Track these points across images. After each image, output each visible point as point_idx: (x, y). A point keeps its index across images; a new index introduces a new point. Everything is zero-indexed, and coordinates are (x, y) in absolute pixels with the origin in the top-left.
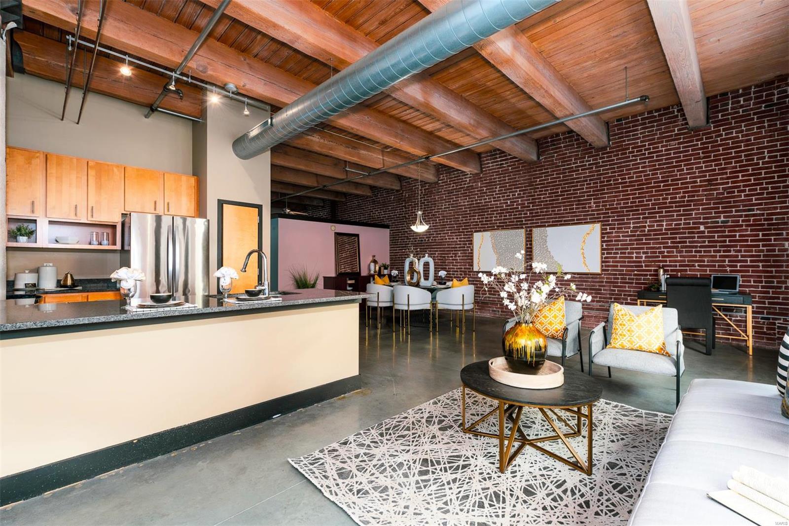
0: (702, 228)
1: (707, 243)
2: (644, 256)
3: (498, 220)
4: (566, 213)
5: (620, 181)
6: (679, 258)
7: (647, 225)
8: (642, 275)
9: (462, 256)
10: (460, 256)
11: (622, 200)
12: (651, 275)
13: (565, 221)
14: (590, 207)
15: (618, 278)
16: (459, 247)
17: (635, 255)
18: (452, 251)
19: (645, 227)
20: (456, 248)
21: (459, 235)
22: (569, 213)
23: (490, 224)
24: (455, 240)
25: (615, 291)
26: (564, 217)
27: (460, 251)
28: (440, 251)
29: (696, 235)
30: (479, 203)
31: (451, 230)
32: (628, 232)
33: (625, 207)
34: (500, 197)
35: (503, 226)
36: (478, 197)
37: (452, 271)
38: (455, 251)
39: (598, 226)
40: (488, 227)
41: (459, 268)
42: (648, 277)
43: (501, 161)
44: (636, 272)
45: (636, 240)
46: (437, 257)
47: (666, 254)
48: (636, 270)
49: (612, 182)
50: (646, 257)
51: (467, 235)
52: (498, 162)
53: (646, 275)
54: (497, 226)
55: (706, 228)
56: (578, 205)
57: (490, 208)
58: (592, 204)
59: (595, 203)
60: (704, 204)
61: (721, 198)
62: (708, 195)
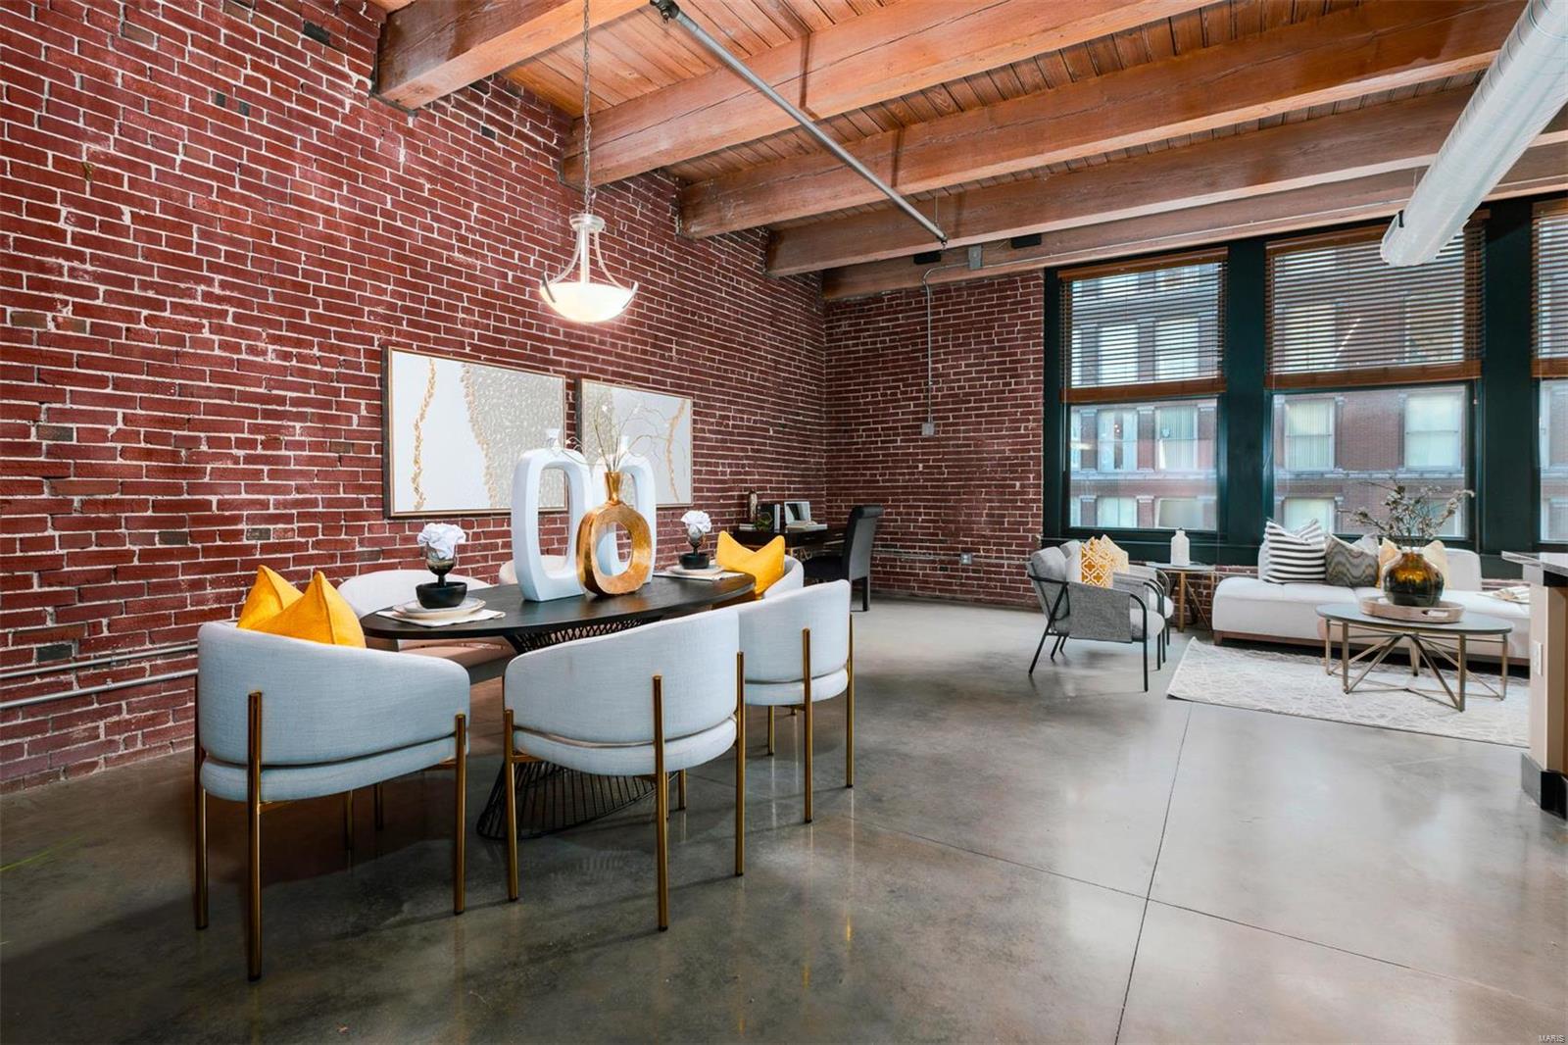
0: (772, 433)
2: (729, 470)
3: (476, 325)
4: (638, 360)
5: (706, 320)
8: (727, 506)
9: (315, 446)
10: (300, 445)
11: (710, 359)
14: (672, 359)
16: (295, 402)
17: (720, 468)
18: (253, 414)
19: (728, 418)
20: (281, 401)
21: (299, 343)
22: (642, 360)
23: (448, 331)
24: (271, 359)
27: (301, 417)
28: (146, 404)
29: (767, 441)
30: (399, 231)
31: (240, 303)
33: (714, 376)
34: (481, 245)
35: (493, 352)
36: (395, 203)
37: (251, 519)
38: (267, 414)
39: (688, 403)
40: (437, 341)
41: (296, 503)
43: (490, 120)
44: (721, 501)
46: (120, 436)
47: (748, 469)
49: (697, 318)
50: (731, 473)
51: (341, 350)
52: (478, 114)
54: (474, 347)
55: (774, 431)
56: (656, 346)
57: (447, 271)
58: (673, 351)
59: (677, 352)
60: (772, 396)
61: (782, 392)
62: (774, 383)
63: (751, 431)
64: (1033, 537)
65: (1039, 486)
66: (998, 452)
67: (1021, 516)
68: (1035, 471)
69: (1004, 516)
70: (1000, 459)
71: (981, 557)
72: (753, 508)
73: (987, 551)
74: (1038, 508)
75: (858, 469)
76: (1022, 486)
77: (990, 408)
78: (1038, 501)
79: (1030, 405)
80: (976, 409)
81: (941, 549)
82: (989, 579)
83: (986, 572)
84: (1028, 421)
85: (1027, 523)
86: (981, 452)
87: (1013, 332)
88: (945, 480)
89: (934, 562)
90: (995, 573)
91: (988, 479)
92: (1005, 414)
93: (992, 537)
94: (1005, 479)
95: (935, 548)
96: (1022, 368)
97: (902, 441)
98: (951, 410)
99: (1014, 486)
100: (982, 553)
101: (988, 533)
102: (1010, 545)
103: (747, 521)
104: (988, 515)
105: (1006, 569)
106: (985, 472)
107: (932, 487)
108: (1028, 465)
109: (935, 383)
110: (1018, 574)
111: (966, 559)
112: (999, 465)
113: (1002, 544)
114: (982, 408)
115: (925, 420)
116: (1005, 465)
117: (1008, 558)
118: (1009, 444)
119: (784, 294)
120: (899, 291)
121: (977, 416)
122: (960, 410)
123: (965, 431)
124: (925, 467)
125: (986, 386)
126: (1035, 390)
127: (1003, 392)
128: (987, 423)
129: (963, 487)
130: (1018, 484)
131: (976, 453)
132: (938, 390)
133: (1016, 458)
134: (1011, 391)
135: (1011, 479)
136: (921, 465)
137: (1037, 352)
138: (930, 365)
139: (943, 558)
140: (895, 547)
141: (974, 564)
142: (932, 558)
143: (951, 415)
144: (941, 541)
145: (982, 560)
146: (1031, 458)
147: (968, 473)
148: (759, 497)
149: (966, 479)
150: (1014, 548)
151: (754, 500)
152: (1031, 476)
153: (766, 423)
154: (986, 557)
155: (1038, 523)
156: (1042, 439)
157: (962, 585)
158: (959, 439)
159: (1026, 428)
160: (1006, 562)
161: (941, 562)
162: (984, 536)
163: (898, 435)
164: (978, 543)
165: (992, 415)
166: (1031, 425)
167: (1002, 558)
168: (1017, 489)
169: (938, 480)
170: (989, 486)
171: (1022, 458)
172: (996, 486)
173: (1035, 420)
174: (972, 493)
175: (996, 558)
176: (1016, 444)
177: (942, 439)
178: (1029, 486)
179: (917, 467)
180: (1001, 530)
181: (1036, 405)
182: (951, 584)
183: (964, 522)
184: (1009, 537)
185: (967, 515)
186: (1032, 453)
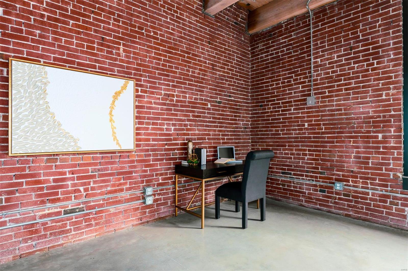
0: (209, 106)
1: (212, 120)
2: (173, 128)
4: (82, 52)
5: (152, 34)
6: (197, 132)
7: (175, 94)
8: (171, 149)
11: (154, 58)
12: (178, 149)
13: (79, 64)
14: (119, 55)
15: (150, 155)
17: (165, 127)
19: (173, 96)
22: (86, 53)
25: (146, 171)
26: (77, 57)
29: (206, 111)
32: (159, 99)
33: (158, 69)
39: (131, 84)
42: (176, 151)
44: (166, 147)
45: (167, 110)
47: (189, 127)
48: (166, 144)
49: (144, 31)
50: (175, 130)
53: (174, 149)
55: (212, 105)
56: (102, 45)
58: (121, 50)
59: (124, 51)
60: (210, 84)
61: (218, 83)
62: (211, 77)
63: (193, 104)
64: (394, 175)
65: (400, 137)
66: (363, 113)
67: (383, 158)
68: (396, 126)
69: (368, 158)
70: (365, 118)
71: (350, 186)
72: (190, 151)
73: (356, 182)
74: (399, 154)
75: (268, 127)
76: (384, 137)
77: (356, 83)
78: (399, 148)
79: (390, 77)
80: (346, 84)
81: (320, 178)
82: (356, 202)
83: (353, 197)
84: (389, 89)
85: (389, 164)
86: (350, 114)
87: (375, 27)
88: (323, 133)
89: (316, 186)
90: (362, 198)
91: (355, 132)
92: (369, 86)
93: (359, 173)
94: (369, 132)
95: (316, 177)
96: (383, 51)
97: (294, 109)
98: (327, 88)
99: (377, 137)
100: (351, 183)
101: (355, 169)
102: (375, 179)
103: (185, 159)
104: (355, 157)
105: (370, 196)
106: (353, 127)
107: (314, 137)
108: (390, 121)
109: (315, 71)
110: (380, 201)
111: (338, 186)
112: (364, 122)
113: (368, 178)
114: (350, 84)
115: (309, 95)
116: (369, 122)
117: (372, 189)
118: (372, 107)
119: (219, 27)
120: (292, 19)
121: (346, 89)
122: (333, 86)
123: (337, 101)
124: (309, 125)
125: (353, 68)
126: (394, 66)
127: (368, 70)
128: (354, 93)
129: (336, 137)
130: (380, 135)
131: (346, 114)
132: (318, 75)
133: (379, 117)
134: (373, 70)
135: (374, 132)
136: (306, 124)
137: (397, 37)
138: (313, 61)
139: (322, 184)
140: (290, 174)
141: (345, 190)
142: (314, 183)
143: (327, 90)
144: (321, 173)
145: (352, 188)
146: (391, 116)
147: (340, 128)
148: (194, 144)
149: (338, 133)
150: (377, 181)
151: (191, 146)
152: (392, 130)
153: (205, 100)
154: (354, 186)
155: (399, 165)
156: (402, 102)
157: (335, 203)
158: (333, 106)
159: (387, 95)
160: (370, 192)
161: (321, 186)
162: (352, 171)
163: (292, 106)
164: (348, 176)
165: (359, 87)
166: (391, 92)
167: (367, 188)
168: (380, 139)
169: (318, 133)
170: (356, 137)
171: (384, 116)
172: (361, 137)
173: (395, 88)
174: (343, 142)
175: (362, 187)
176: (379, 106)
177: (321, 107)
178: (390, 137)
179: (304, 125)
180: (366, 168)
181: (396, 77)
182: (328, 201)
183: (337, 161)
184: (372, 174)
185: (339, 156)
186: (393, 113)
